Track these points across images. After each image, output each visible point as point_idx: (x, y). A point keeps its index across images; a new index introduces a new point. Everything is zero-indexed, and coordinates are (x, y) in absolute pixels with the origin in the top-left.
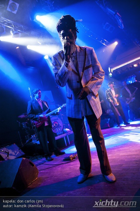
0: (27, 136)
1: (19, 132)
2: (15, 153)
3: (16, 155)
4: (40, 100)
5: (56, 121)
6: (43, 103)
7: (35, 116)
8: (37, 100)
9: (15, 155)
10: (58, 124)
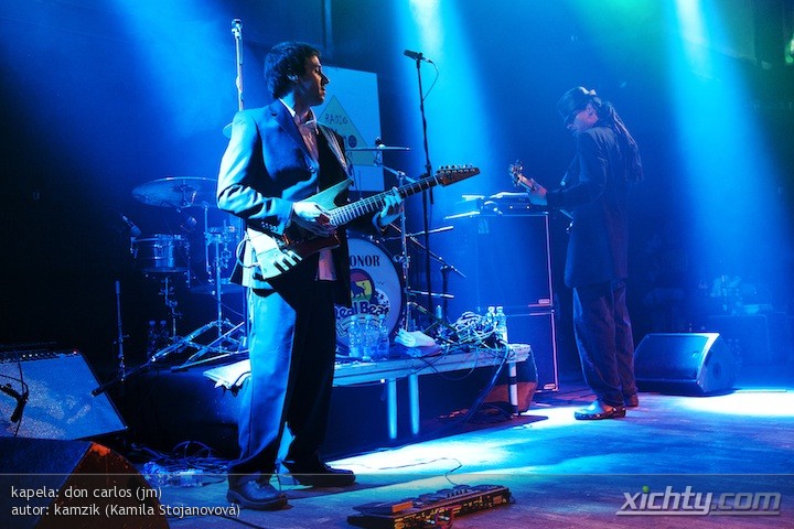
0: (158, 324)
1: (118, 283)
2: (66, 408)
3: (70, 421)
4: (309, 117)
5: (365, 268)
6: (321, 140)
7: (269, 205)
8: (293, 113)
9: (66, 418)
10: (368, 292)
